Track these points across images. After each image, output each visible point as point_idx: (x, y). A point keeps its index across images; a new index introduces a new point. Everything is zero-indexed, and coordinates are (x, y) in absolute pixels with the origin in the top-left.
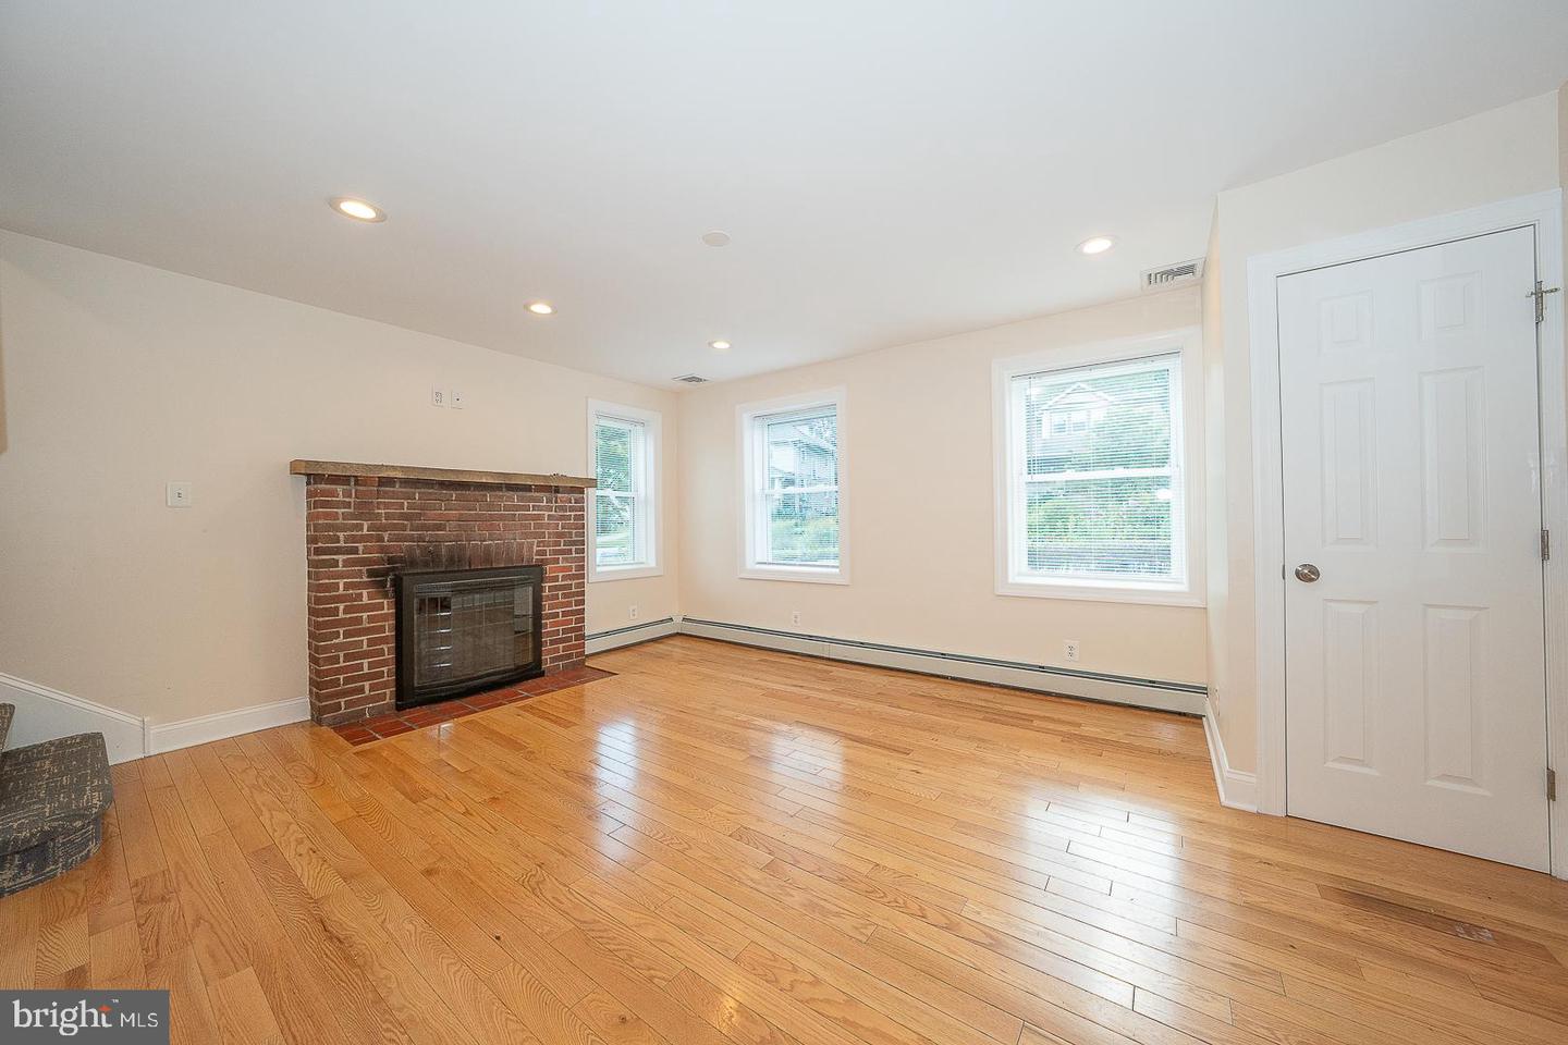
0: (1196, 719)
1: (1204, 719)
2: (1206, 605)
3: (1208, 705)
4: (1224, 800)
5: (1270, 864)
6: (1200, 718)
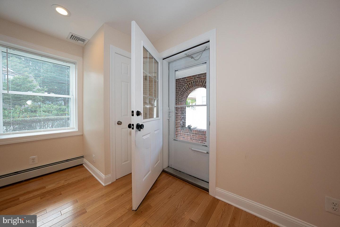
0: (81, 166)
1: (83, 165)
2: (83, 134)
3: (85, 160)
4: (103, 185)
5: (123, 195)
6: (82, 164)
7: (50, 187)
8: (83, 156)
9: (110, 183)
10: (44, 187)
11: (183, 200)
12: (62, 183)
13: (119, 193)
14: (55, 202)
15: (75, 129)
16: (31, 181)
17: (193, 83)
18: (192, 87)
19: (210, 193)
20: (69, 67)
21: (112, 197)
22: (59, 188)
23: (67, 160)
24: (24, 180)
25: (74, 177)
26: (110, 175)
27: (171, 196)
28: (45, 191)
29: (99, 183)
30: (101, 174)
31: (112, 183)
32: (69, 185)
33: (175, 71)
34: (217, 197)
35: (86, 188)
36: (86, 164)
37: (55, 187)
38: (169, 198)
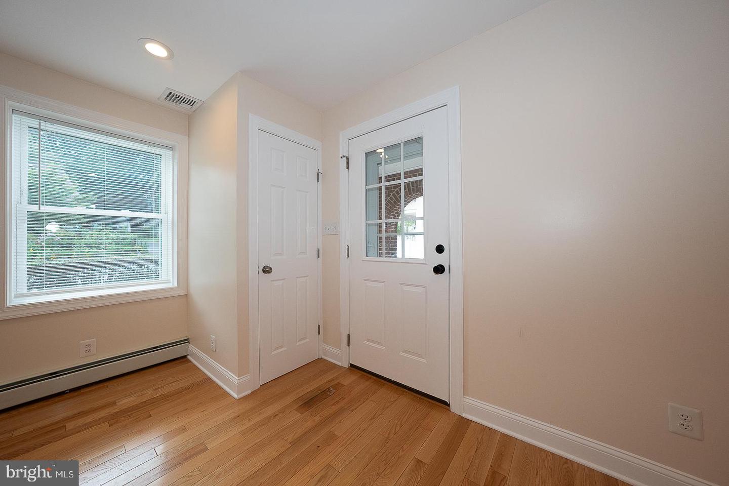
0: (183, 359)
1: (189, 357)
2: (187, 292)
3: (192, 348)
4: (236, 396)
5: (277, 415)
6: (185, 357)
7: (126, 402)
8: (187, 339)
9: (249, 392)
10: (114, 403)
11: (400, 422)
12: (149, 394)
13: (270, 410)
14: (140, 432)
15: (170, 282)
16: (82, 391)
17: (411, 185)
18: (410, 194)
19: (453, 408)
20: (160, 156)
21: (257, 419)
22: (145, 404)
23: (156, 348)
24: (69, 390)
25: (170, 382)
26: (247, 377)
27: (375, 415)
28: (116, 410)
29: (227, 394)
30: (230, 373)
31: (253, 393)
32: (165, 398)
33: (378, 164)
34: (466, 415)
35: (201, 403)
36: (193, 355)
37: (136, 403)
38: (371, 419)
